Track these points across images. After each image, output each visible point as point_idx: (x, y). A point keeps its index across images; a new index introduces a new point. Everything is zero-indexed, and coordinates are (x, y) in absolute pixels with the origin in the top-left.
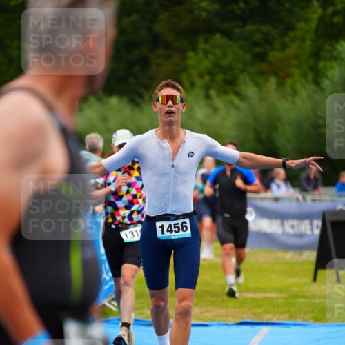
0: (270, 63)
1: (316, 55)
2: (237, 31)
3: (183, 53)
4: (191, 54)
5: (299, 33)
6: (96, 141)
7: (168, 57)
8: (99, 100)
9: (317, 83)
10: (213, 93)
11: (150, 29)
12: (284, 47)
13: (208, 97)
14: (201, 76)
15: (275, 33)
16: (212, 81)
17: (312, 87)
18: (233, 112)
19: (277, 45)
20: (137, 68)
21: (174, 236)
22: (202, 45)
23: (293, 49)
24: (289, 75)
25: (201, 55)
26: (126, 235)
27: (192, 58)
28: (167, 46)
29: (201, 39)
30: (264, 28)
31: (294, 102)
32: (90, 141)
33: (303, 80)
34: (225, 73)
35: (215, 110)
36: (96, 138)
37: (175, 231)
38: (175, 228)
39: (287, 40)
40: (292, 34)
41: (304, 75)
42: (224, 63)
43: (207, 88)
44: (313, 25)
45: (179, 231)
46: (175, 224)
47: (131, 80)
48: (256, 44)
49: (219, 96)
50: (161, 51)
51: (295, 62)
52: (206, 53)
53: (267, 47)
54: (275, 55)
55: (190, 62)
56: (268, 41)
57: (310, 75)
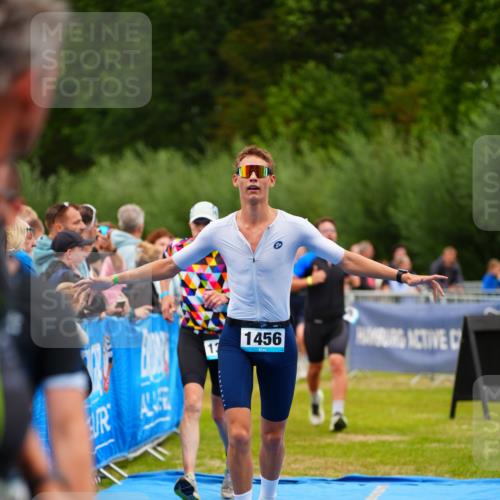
0: (387, 104)
1: (454, 91)
2: (339, 56)
3: (260, 88)
4: (273, 90)
5: (429, 60)
6: (134, 215)
7: (239, 95)
8: (139, 156)
9: (455, 131)
10: (305, 145)
11: (213, 53)
12: (407, 79)
13: (298, 152)
14: (287, 121)
15: (393, 60)
16: (304, 128)
17: (448, 137)
18: (333, 172)
19: (397, 77)
20: (195, 110)
21: (263, 348)
22: (288, 77)
23: (419, 83)
24: (414, 120)
25: (287, 92)
26: (211, 346)
27: (274, 96)
28: (239, 79)
29: (287, 67)
30: (380, 54)
31: (421, 160)
32: (125, 215)
33: (435, 128)
34: (322, 117)
35: (307, 170)
36: (135, 211)
37: (265, 343)
38: (265, 338)
39: (411, 69)
40: (418, 61)
41: (436, 121)
42: (320, 101)
43: (296, 140)
44: (449, 48)
45: (269, 343)
46: (265, 334)
47: (186, 127)
48: (367, 78)
49: (313, 150)
50: (229, 86)
51: (423, 101)
52: (294, 88)
53: (383, 80)
54: (394, 92)
55: (271, 100)
56: (384, 72)
57: (445, 121)
